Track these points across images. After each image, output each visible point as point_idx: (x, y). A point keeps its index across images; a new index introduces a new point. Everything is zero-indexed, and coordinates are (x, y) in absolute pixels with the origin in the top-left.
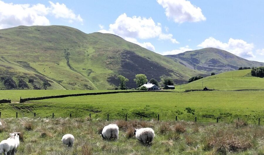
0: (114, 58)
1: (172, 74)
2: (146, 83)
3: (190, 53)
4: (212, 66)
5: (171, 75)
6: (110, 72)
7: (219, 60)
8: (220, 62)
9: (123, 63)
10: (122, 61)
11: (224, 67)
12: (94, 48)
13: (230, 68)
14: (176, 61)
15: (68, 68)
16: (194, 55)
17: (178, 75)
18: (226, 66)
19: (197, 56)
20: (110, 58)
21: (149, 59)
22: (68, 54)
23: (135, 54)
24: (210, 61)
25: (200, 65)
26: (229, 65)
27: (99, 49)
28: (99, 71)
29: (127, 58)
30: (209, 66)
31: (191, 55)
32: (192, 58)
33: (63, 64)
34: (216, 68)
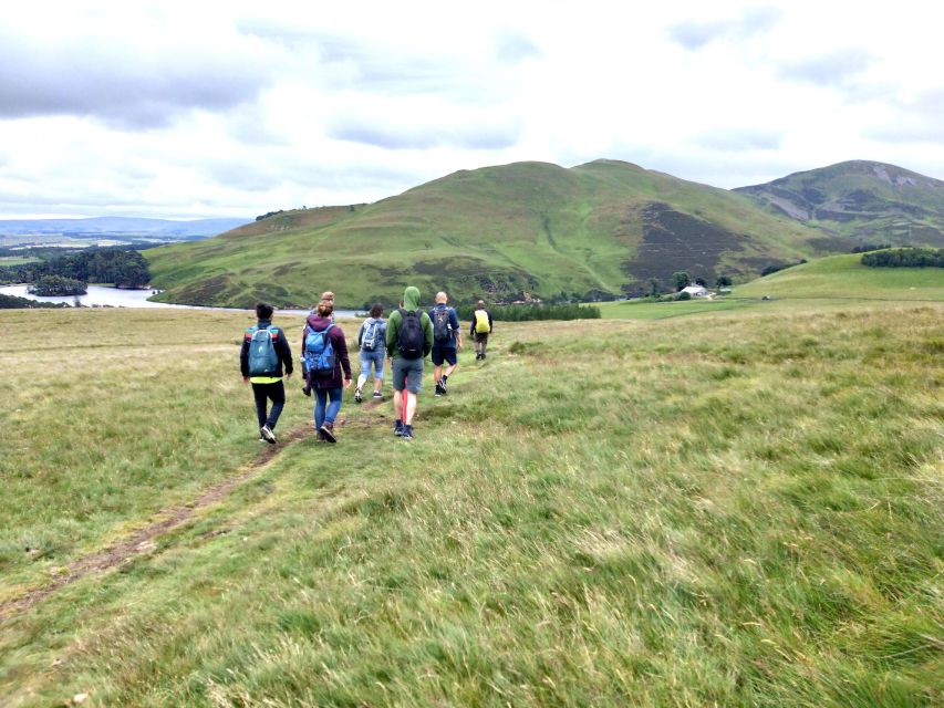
0: (629, 222)
1: (745, 245)
2: (689, 285)
3: (801, 177)
4: (853, 209)
5: (742, 249)
6: (623, 252)
7: (874, 193)
8: (873, 197)
9: (647, 232)
10: (646, 227)
11: (885, 210)
12: (589, 203)
13: (899, 212)
14: (762, 203)
15: (551, 250)
16: (812, 181)
17: (758, 247)
18: (888, 207)
19: (818, 184)
20: (623, 223)
21: (698, 213)
22: (547, 221)
23: (668, 208)
24: (850, 196)
25: (826, 207)
26: (896, 205)
27: (600, 205)
28: (604, 251)
29: (652, 220)
30: (847, 208)
31: (804, 182)
32: (805, 190)
33: (543, 242)
34: (864, 212)
